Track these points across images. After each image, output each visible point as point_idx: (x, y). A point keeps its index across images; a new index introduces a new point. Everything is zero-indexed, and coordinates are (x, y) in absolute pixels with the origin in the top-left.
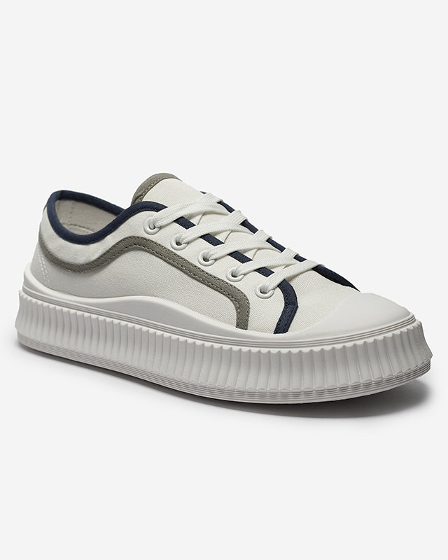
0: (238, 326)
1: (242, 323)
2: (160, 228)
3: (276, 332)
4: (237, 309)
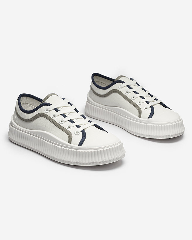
0: (69, 143)
1: (70, 142)
2: (49, 111)
3: (79, 145)
4: (69, 137)
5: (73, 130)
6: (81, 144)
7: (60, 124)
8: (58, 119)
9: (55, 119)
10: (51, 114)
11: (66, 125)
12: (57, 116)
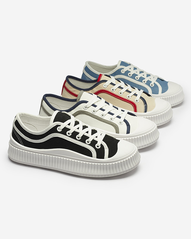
1: (117, 132)
2: (88, 108)
4: (115, 128)
5: (116, 121)
6: (128, 132)
7: (103, 118)
8: (99, 114)
9: (96, 114)
10: (91, 110)
11: (108, 117)
12: (97, 111)
